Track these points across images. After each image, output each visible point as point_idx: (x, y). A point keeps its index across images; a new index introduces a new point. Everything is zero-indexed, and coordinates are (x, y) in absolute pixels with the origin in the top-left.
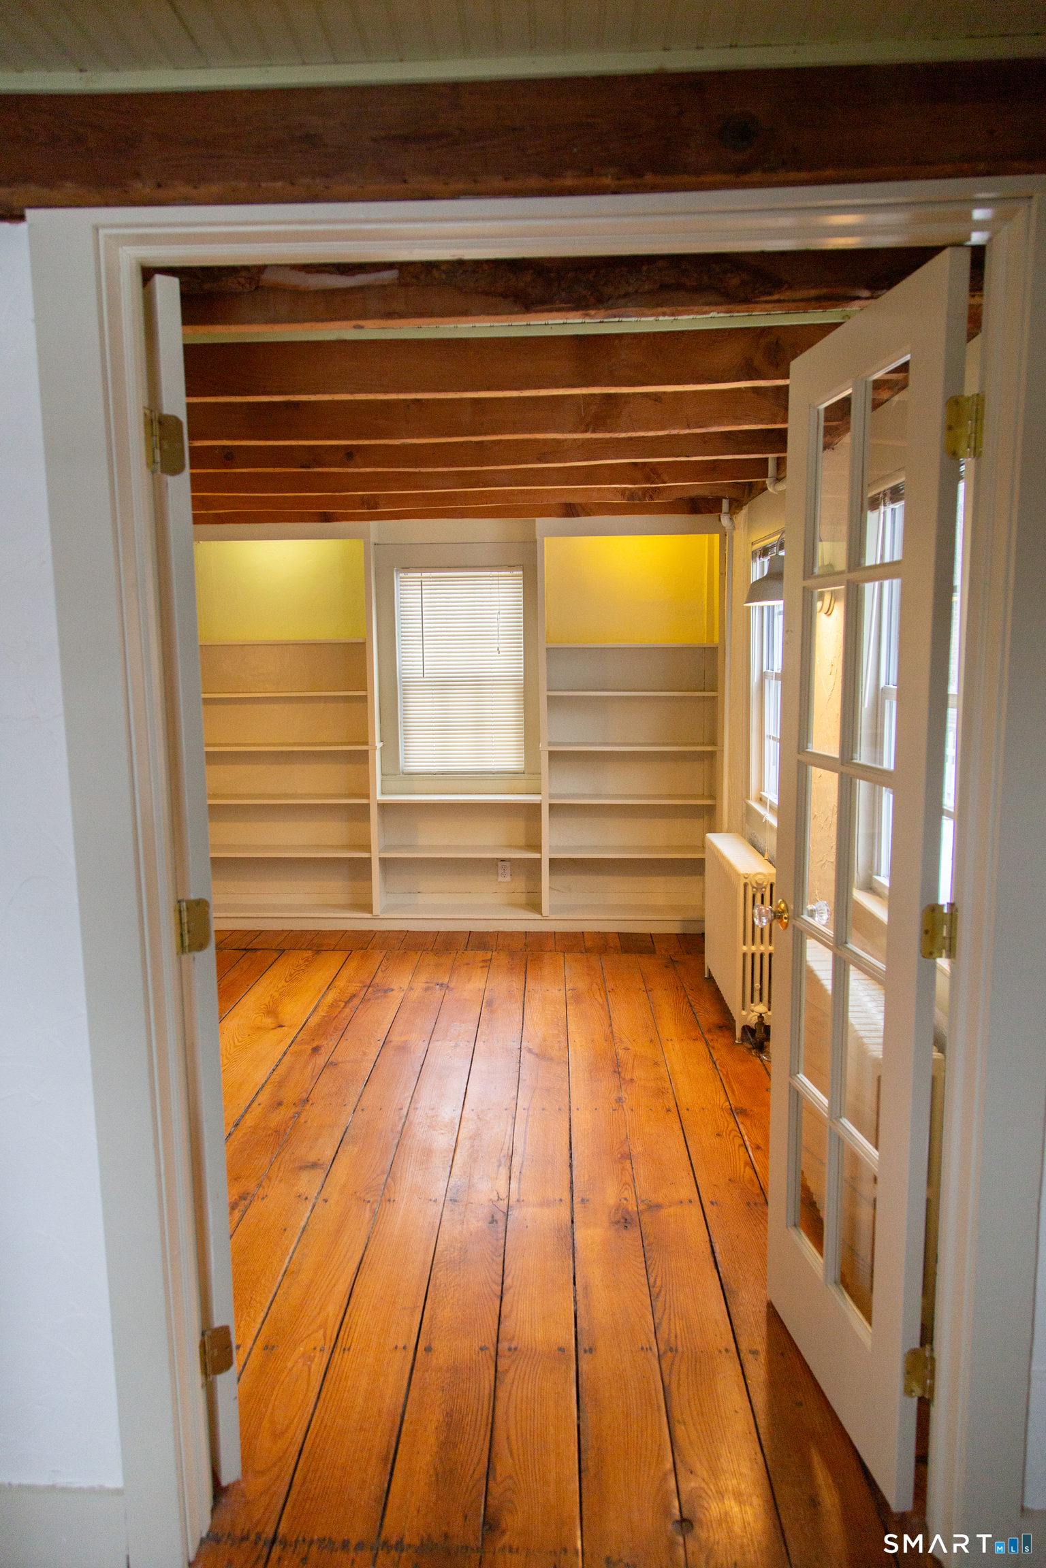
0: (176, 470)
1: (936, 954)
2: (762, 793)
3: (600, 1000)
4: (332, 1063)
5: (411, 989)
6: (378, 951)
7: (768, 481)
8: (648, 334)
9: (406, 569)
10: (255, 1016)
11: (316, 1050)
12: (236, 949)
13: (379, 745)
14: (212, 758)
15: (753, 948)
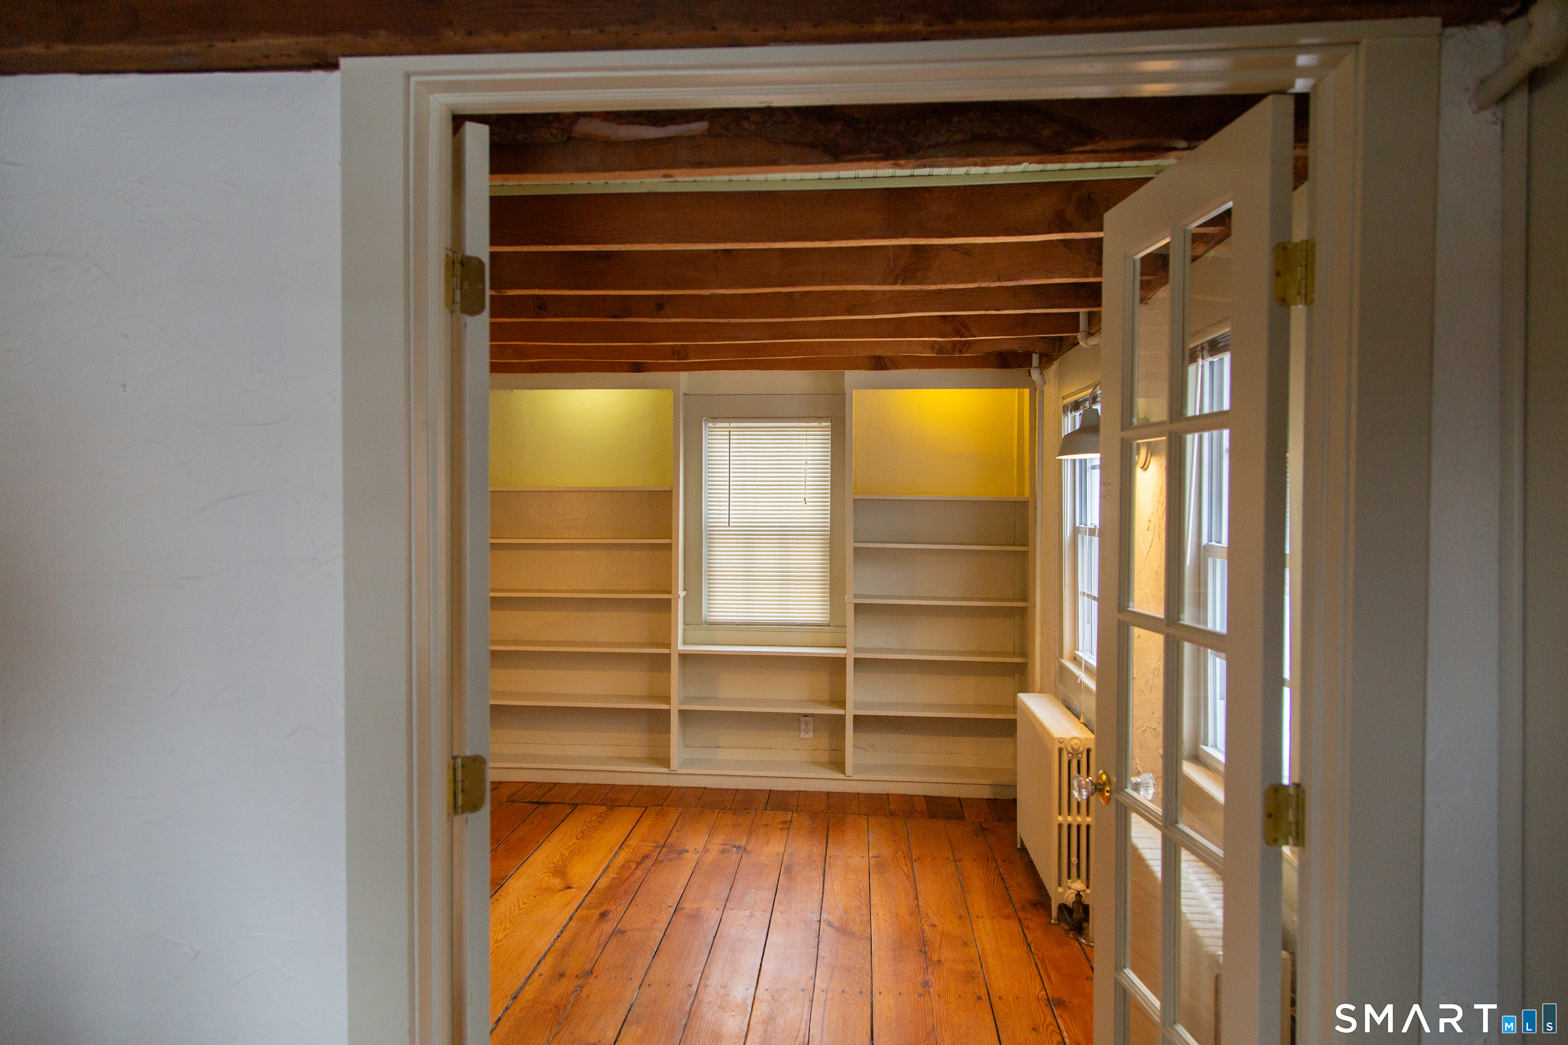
0: (474, 310)
1: (1281, 841)
2: (1076, 652)
3: (905, 869)
4: (619, 930)
5: (706, 850)
6: (674, 809)
7: (1079, 336)
8: (959, 187)
9: (714, 419)
10: (542, 876)
11: (604, 915)
12: (528, 802)
13: (682, 593)
14: (497, 603)
15: (1070, 819)
